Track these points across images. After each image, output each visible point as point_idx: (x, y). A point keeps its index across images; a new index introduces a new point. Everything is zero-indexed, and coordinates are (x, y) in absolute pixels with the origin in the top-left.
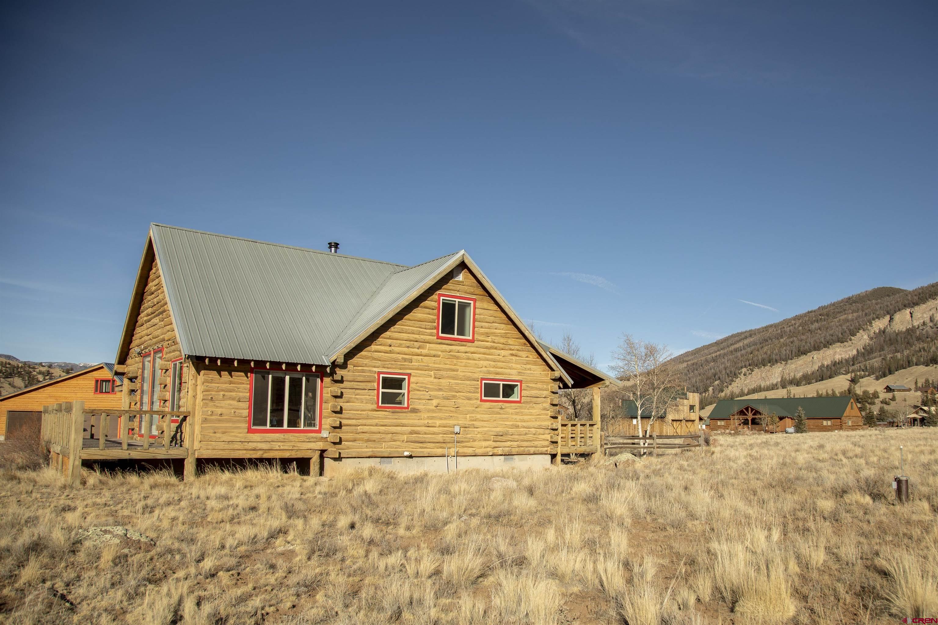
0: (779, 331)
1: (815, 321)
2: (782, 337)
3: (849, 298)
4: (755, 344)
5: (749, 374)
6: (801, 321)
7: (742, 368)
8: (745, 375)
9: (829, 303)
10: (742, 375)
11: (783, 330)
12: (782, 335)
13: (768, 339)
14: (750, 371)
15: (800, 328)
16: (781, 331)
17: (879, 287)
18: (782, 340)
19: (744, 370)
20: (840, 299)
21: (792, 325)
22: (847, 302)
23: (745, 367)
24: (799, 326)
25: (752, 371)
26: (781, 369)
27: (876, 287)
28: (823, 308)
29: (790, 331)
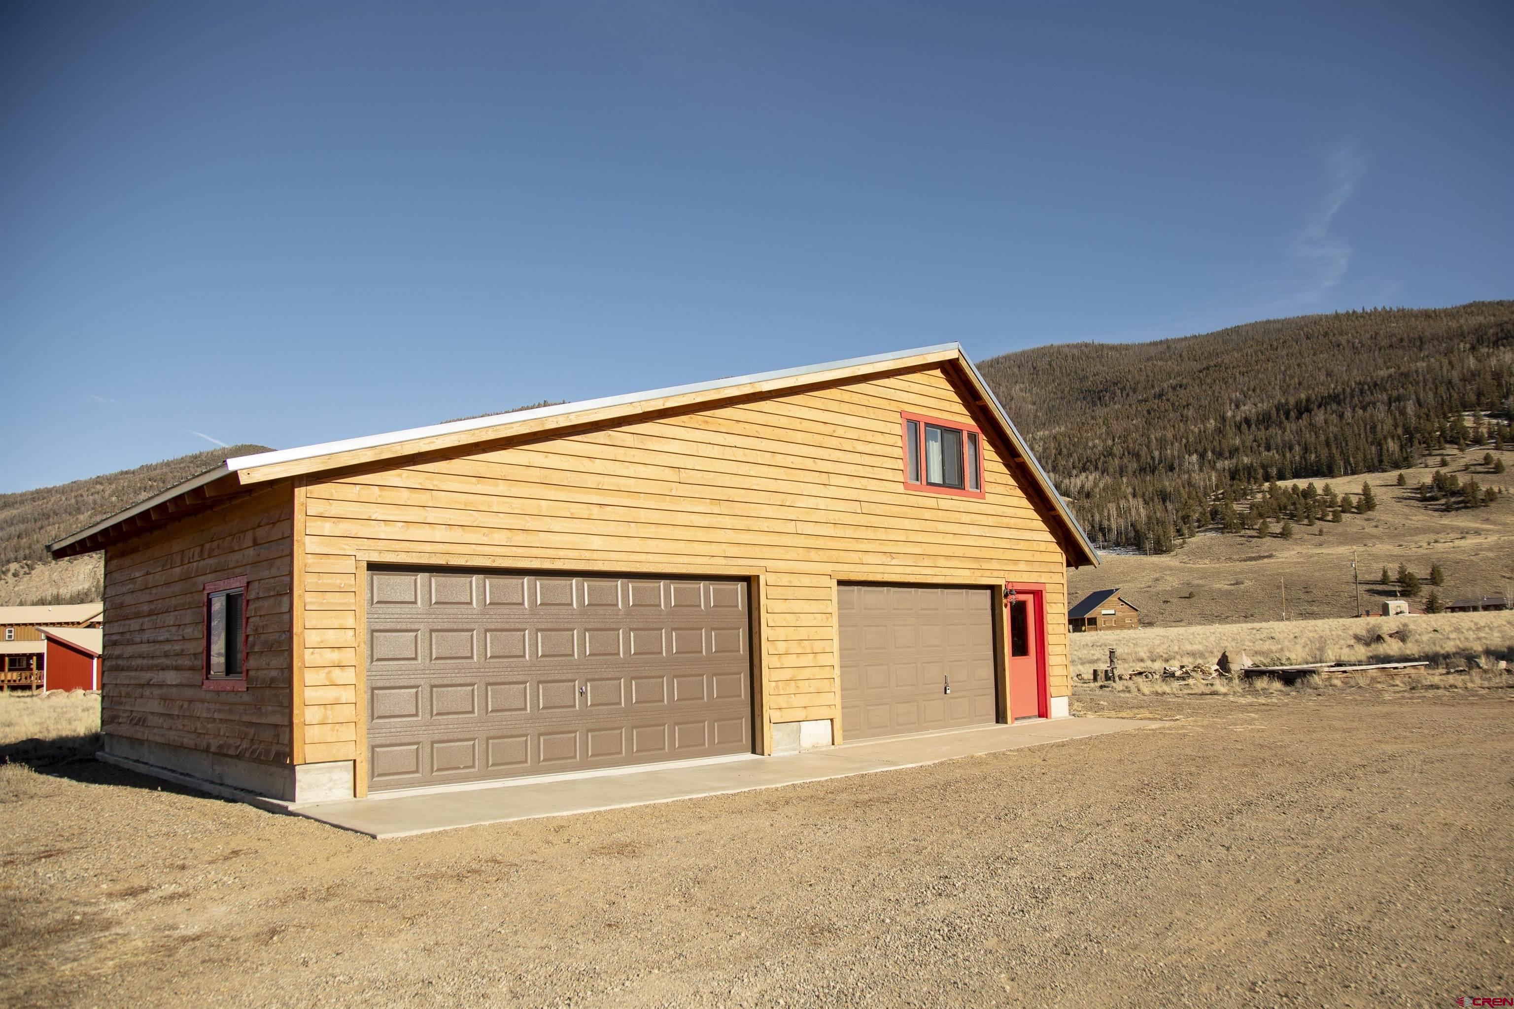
0: (73, 501)
1: (140, 488)
2: (79, 510)
3: (196, 457)
4: (24, 521)
5: (25, 573)
6: (114, 486)
7: (9, 562)
8: (15, 575)
9: (160, 461)
10: (10, 574)
11: (80, 499)
12: (79, 509)
13: (52, 514)
14: (26, 569)
15: (114, 499)
16: (77, 503)
17: (244, 443)
18: (81, 517)
19: (14, 566)
20: (179, 456)
21: (98, 493)
22: (192, 462)
23: (16, 560)
24: (111, 496)
25: (31, 568)
26: (90, 567)
27: (240, 444)
28: (149, 468)
29: (95, 502)
